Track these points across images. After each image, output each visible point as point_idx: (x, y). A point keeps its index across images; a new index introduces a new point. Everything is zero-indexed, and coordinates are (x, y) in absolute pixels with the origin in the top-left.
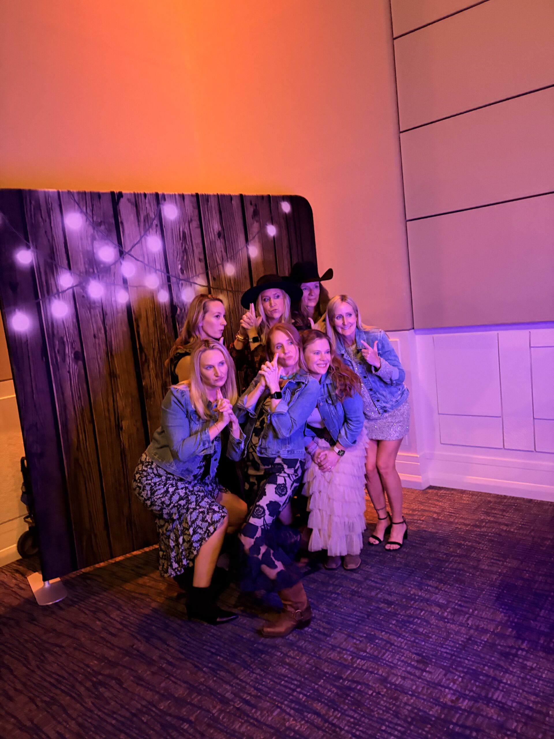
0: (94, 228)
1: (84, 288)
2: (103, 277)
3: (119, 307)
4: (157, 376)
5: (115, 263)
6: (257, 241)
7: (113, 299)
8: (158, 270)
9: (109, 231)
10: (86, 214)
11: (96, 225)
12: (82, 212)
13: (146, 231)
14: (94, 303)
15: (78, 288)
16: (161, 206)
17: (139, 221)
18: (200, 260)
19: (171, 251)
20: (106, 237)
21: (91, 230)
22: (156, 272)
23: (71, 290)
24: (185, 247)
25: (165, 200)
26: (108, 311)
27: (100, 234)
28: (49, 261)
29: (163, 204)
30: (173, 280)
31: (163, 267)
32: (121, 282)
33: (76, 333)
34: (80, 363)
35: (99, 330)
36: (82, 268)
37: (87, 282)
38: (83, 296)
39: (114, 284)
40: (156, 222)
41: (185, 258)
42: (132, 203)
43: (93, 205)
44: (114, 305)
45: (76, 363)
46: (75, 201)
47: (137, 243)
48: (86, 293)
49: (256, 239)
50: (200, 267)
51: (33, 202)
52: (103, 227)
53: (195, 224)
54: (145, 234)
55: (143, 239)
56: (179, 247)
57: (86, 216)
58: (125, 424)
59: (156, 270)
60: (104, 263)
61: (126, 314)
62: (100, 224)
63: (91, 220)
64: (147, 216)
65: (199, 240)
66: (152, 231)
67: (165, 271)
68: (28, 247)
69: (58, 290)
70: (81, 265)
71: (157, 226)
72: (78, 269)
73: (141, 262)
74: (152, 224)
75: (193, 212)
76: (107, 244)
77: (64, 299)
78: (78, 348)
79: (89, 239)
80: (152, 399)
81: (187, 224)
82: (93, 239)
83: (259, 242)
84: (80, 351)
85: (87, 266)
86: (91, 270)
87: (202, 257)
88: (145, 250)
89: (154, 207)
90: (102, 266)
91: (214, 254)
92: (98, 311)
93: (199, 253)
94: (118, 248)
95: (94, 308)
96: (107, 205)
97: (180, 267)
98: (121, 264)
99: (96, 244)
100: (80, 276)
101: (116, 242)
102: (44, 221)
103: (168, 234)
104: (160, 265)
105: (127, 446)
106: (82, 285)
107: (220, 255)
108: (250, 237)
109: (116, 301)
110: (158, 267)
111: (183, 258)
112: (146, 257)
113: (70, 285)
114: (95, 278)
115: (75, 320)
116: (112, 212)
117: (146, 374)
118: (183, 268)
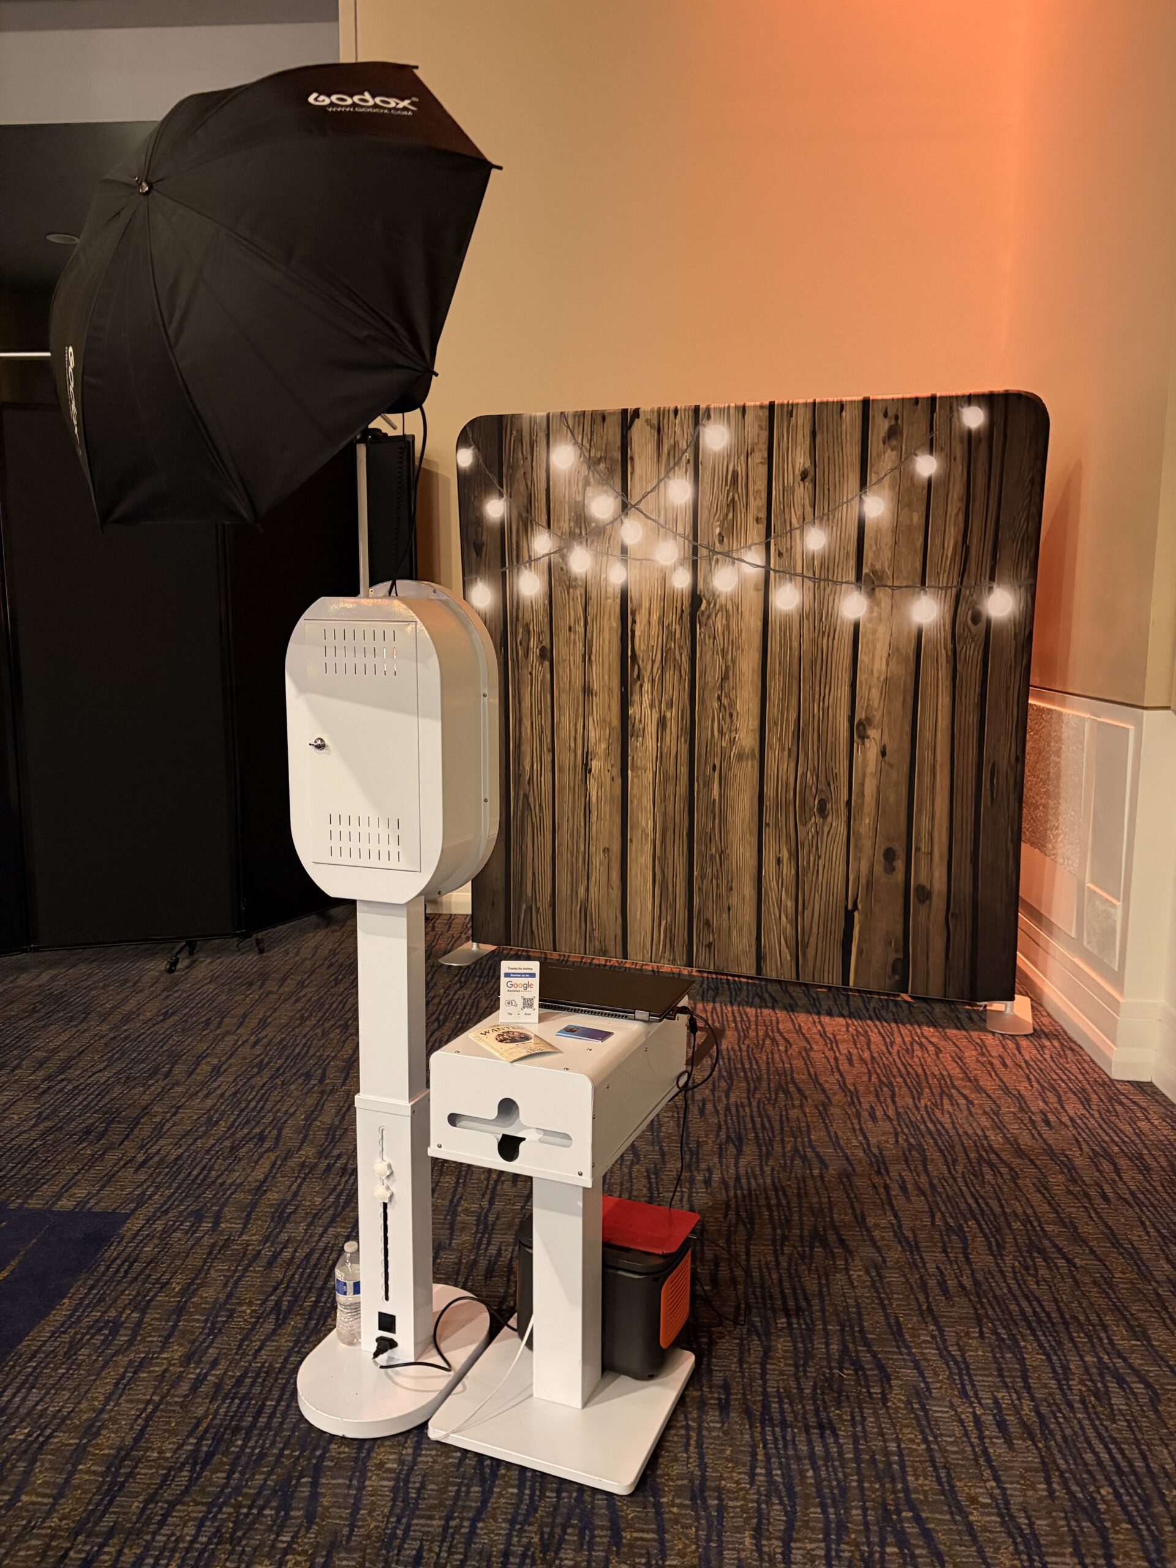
0: (589, 467)
1: (564, 557)
2: (593, 542)
3: (610, 590)
4: (652, 706)
5: (612, 522)
6: (887, 486)
7: (603, 576)
8: (680, 535)
9: (611, 471)
10: (581, 447)
11: (592, 463)
12: (576, 443)
13: (669, 470)
14: (576, 579)
15: (557, 555)
16: (701, 428)
17: (659, 456)
18: (758, 520)
19: (706, 504)
20: (605, 481)
21: (584, 471)
22: (675, 538)
23: (547, 558)
24: (733, 498)
25: (709, 417)
26: (594, 595)
27: (597, 477)
28: (524, 515)
29: (704, 425)
30: (703, 552)
31: (689, 530)
32: (618, 552)
33: (547, 620)
34: (547, 663)
35: (577, 620)
36: (565, 526)
37: (569, 547)
38: (562, 569)
39: (607, 554)
40: (688, 455)
41: (730, 516)
42: (652, 427)
43: (592, 433)
44: (603, 583)
45: (542, 663)
46: (568, 427)
47: (652, 491)
48: (566, 564)
49: (886, 482)
50: (755, 532)
51: (514, 433)
52: (602, 466)
53: (760, 456)
54: (667, 475)
55: (662, 484)
56: (722, 498)
57: (581, 449)
58: (595, 765)
59: (675, 534)
60: (597, 521)
61: (618, 601)
62: (599, 461)
63: (587, 455)
64: (675, 445)
65: (762, 485)
66: (679, 471)
67: (691, 538)
68: (501, 495)
69: (530, 557)
70: (565, 524)
71: (689, 461)
72: (559, 528)
73: (654, 520)
74: (680, 459)
75: (758, 435)
76: (606, 492)
77: (536, 569)
78: (546, 642)
79: (581, 484)
80: (640, 739)
81: (743, 458)
82: (587, 483)
83: (892, 487)
84: (548, 647)
85: (572, 524)
86: (577, 531)
87: (763, 515)
88: (662, 502)
89: (689, 429)
90: (593, 525)
91: (787, 510)
92: (579, 592)
93: (759, 509)
94: (619, 500)
95: (575, 587)
96: (613, 432)
97: (718, 530)
98: (622, 522)
99: (590, 491)
100: (561, 538)
101: (619, 489)
102: (525, 459)
103: (705, 476)
104: (684, 526)
105: (594, 799)
106: (562, 552)
107: (799, 512)
108: (872, 478)
109: (606, 580)
110: (680, 530)
111: (727, 515)
112: (663, 513)
113: (546, 551)
114: (581, 543)
115: (547, 602)
116: (619, 443)
117: (636, 698)
118: (724, 534)
